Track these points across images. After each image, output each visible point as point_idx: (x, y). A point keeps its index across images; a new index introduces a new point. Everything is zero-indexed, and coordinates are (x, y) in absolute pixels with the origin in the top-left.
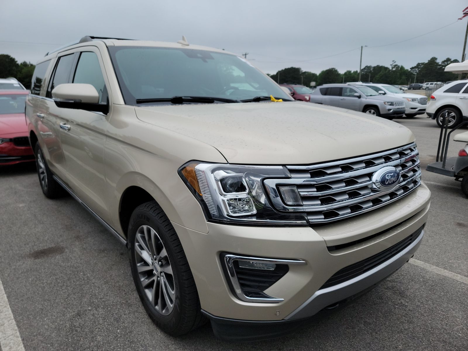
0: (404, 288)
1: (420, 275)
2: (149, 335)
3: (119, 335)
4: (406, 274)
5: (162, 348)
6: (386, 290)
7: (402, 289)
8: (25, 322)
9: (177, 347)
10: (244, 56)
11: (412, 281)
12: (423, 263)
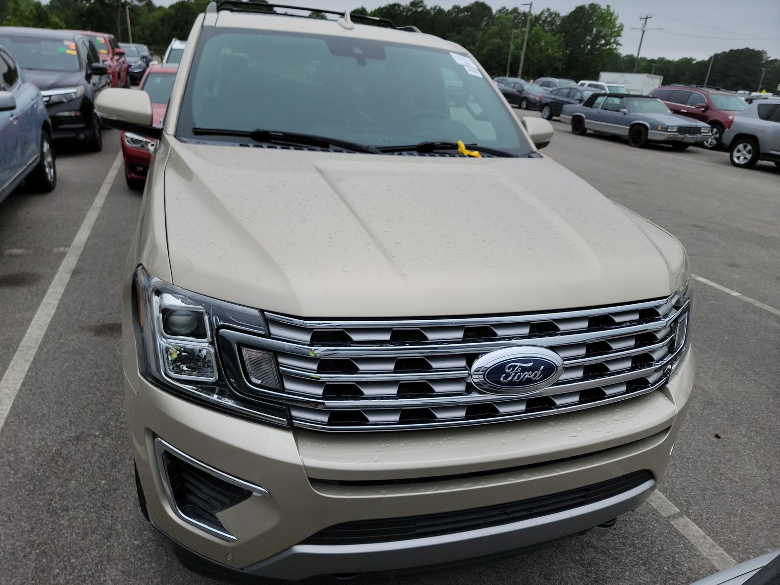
0: (613, 572)
1: (674, 558)
2: (134, 504)
3: (99, 489)
4: (644, 545)
5: (133, 532)
6: (572, 565)
7: (607, 573)
8: (14, 427)
9: (153, 538)
10: (643, 21)
11: (644, 564)
12: (704, 533)
